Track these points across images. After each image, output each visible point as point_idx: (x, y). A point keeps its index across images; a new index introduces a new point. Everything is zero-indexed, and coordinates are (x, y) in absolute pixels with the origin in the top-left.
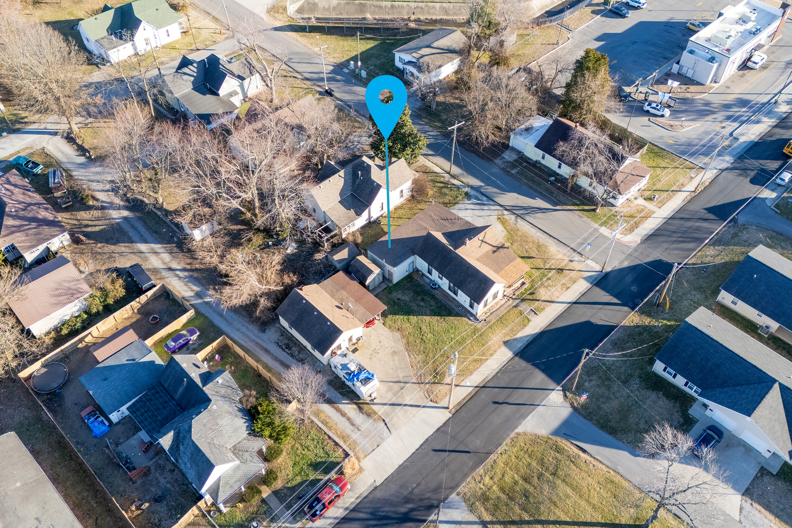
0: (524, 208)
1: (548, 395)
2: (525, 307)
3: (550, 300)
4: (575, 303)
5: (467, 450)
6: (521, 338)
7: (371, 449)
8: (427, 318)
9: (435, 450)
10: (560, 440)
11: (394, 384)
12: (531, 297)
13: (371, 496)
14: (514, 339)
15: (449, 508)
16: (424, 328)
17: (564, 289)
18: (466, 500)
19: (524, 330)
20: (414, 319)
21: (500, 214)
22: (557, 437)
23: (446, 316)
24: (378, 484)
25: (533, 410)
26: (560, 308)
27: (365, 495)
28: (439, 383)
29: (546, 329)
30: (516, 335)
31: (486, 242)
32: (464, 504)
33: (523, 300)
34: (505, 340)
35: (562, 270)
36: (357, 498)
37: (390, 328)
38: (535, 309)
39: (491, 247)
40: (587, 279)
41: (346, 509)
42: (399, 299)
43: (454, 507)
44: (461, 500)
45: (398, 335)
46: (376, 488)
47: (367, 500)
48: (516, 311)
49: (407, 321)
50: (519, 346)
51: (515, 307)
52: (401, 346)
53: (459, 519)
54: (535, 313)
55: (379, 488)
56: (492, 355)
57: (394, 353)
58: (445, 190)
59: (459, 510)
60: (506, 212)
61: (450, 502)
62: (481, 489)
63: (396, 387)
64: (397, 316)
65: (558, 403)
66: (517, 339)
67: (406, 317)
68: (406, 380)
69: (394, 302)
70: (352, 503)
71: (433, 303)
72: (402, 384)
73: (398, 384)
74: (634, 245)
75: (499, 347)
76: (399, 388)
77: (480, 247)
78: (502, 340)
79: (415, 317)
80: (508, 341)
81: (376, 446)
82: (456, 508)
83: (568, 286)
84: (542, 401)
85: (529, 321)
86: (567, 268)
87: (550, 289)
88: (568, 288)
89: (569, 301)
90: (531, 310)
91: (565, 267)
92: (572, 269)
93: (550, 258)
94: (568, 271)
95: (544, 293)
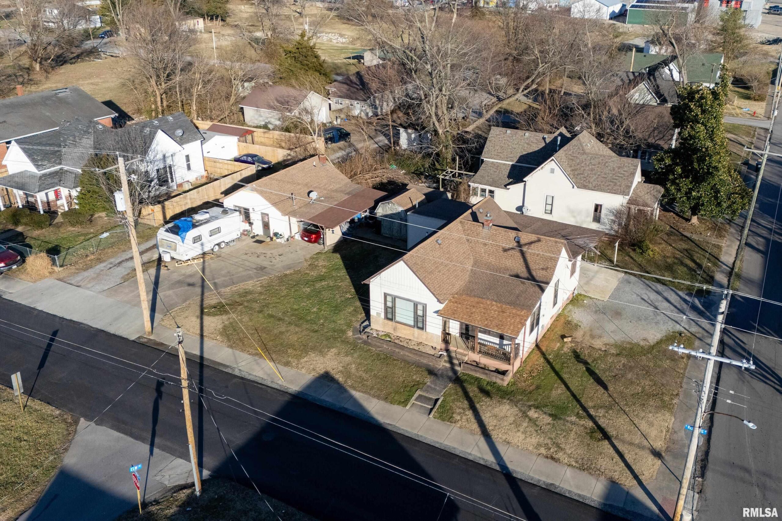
1: (183, 456)
2: (440, 389)
3: (490, 428)
4: (511, 477)
12: (473, 390)
16: (323, 283)
17: (543, 451)
21: (699, 335)
28: (202, 313)
30: (355, 389)
31: (522, 252)
33: (458, 380)
34: (333, 373)
35: (606, 436)
37: (313, 257)
38: (442, 406)
39: (524, 266)
45: (303, 265)
48: (419, 375)
49: (332, 268)
50: (327, 398)
51: (431, 373)
52: (277, 271)
54: (431, 410)
56: (287, 364)
57: (263, 268)
58: (681, 269)
63: (196, 279)
64: (340, 260)
66: (343, 390)
72: (200, 284)
73: (199, 281)
75: (312, 370)
83: (560, 455)
85: (400, 403)
86: (620, 447)
87: (525, 424)
88: (552, 458)
89: (511, 466)
90: (437, 400)
91: (623, 442)
92: (627, 457)
93: (631, 415)
94: (612, 451)
95: (502, 414)
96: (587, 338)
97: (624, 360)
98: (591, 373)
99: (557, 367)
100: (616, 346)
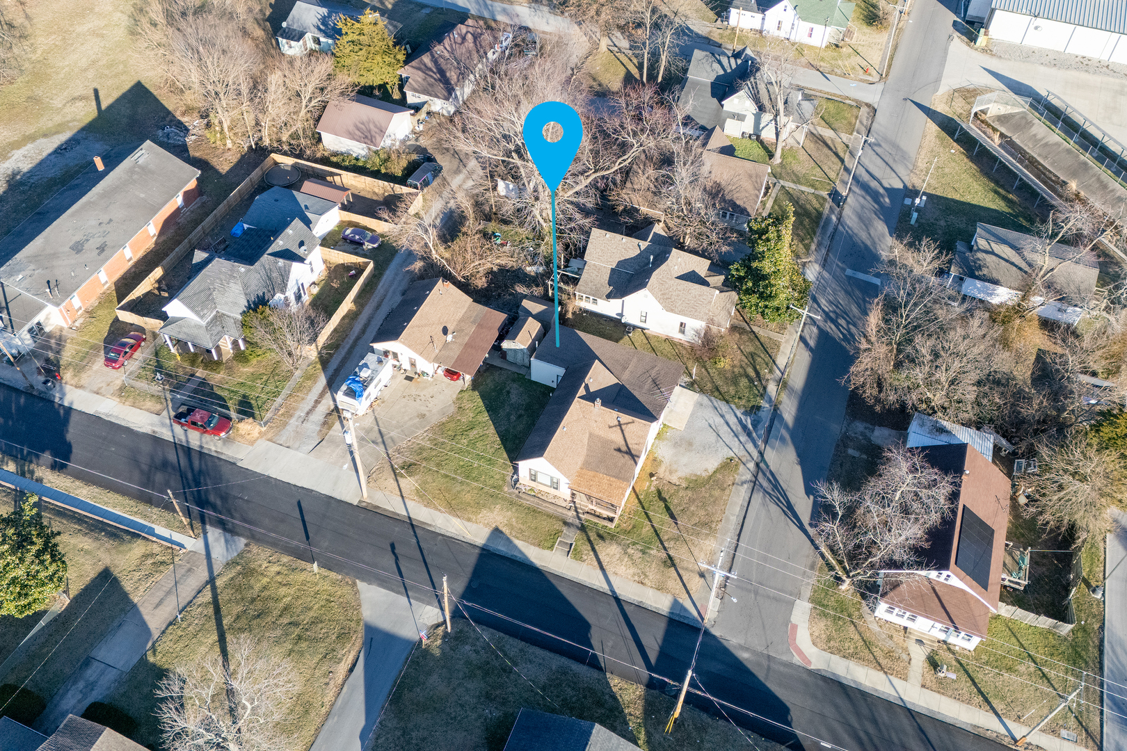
0: (776, 484)
1: (429, 604)
2: (572, 536)
3: (604, 564)
4: (617, 600)
5: (311, 535)
6: (515, 547)
7: (281, 442)
8: (491, 430)
9: (299, 503)
10: (360, 636)
11: (377, 432)
12: (593, 536)
13: (222, 463)
14: (508, 539)
15: (227, 541)
16: (475, 432)
17: (636, 578)
18: (240, 555)
19: (532, 547)
20: (485, 417)
21: (744, 460)
22: (363, 631)
23: (505, 448)
24: (239, 464)
25: (398, 593)
26: (596, 581)
27: (223, 457)
28: (395, 475)
29: (547, 574)
30: (517, 538)
31: (622, 431)
32: (235, 554)
33: (583, 528)
34: (501, 528)
35: (674, 565)
36: (216, 452)
37: (458, 399)
38: (575, 550)
39: (624, 443)
40: (676, 603)
41: (201, 447)
42: (508, 392)
43: (229, 546)
44: (239, 550)
45: (453, 409)
46: (234, 464)
47: (216, 461)
48: (558, 525)
49: (476, 412)
50: (501, 548)
51: (566, 523)
52: (435, 419)
53: (214, 555)
54: (569, 552)
55: (234, 466)
56: (469, 520)
57: (423, 416)
58: (744, 382)
59: (225, 553)
60: (751, 465)
61: (234, 541)
62: (260, 566)
63: (375, 435)
64: (480, 400)
65: (421, 621)
66: (510, 542)
67: (484, 409)
68: (388, 442)
69: (501, 390)
70: (210, 450)
71: (520, 427)
72: (380, 440)
73: (379, 436)
74: (797, 660)
75: (487, 525)
76: (373, 439)
77: (610, 427)
78: (498, 524)
79: (488, 418)
80: (501, 532)
81: (287, 445)
82: (227, 549)
83: (646, 581)
84: (417, 599)
85: (549, 548)
86: (681, 572)
87: (626, 559)
88: (642, 583)
89: (618, 591)
90: (571, 545)
91: (683, 568)
92: (684, 578)
93: (690, 544)
94: (676, 574)
95: (612, 553)
96: (667, 473)
97: (690, 493)
98: (668, 508)
99: (646, 505)
100: (686, 479)
